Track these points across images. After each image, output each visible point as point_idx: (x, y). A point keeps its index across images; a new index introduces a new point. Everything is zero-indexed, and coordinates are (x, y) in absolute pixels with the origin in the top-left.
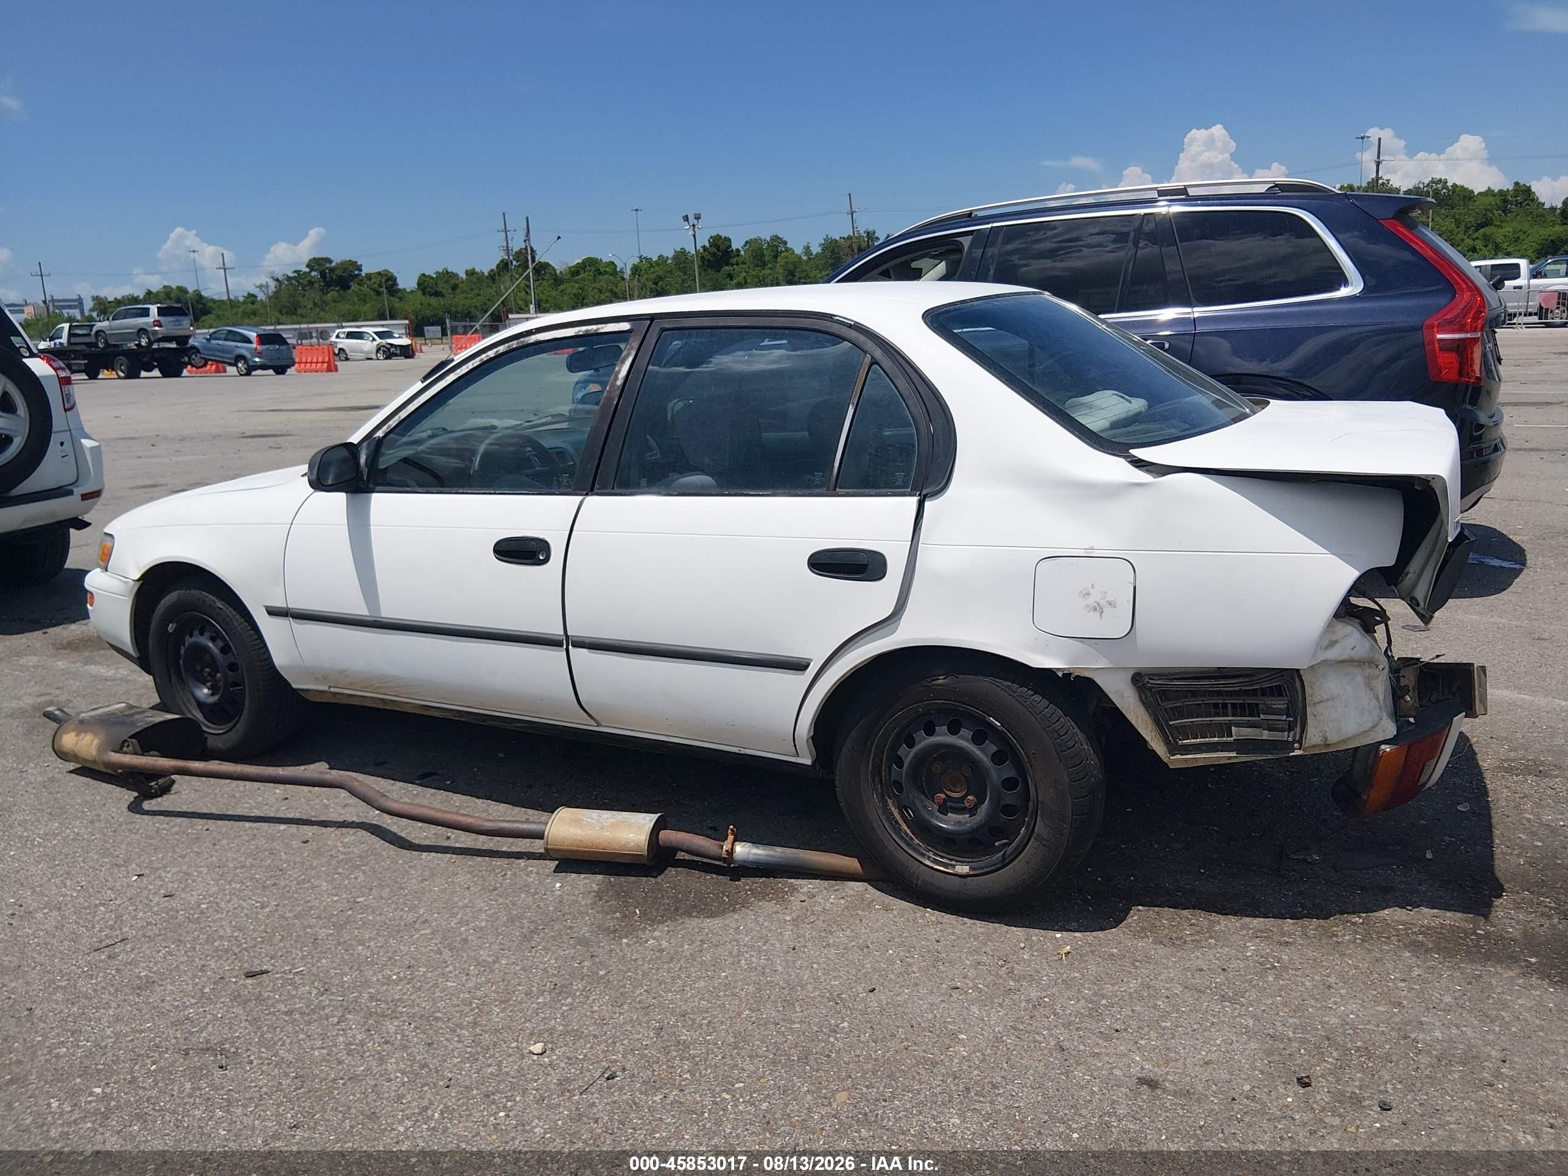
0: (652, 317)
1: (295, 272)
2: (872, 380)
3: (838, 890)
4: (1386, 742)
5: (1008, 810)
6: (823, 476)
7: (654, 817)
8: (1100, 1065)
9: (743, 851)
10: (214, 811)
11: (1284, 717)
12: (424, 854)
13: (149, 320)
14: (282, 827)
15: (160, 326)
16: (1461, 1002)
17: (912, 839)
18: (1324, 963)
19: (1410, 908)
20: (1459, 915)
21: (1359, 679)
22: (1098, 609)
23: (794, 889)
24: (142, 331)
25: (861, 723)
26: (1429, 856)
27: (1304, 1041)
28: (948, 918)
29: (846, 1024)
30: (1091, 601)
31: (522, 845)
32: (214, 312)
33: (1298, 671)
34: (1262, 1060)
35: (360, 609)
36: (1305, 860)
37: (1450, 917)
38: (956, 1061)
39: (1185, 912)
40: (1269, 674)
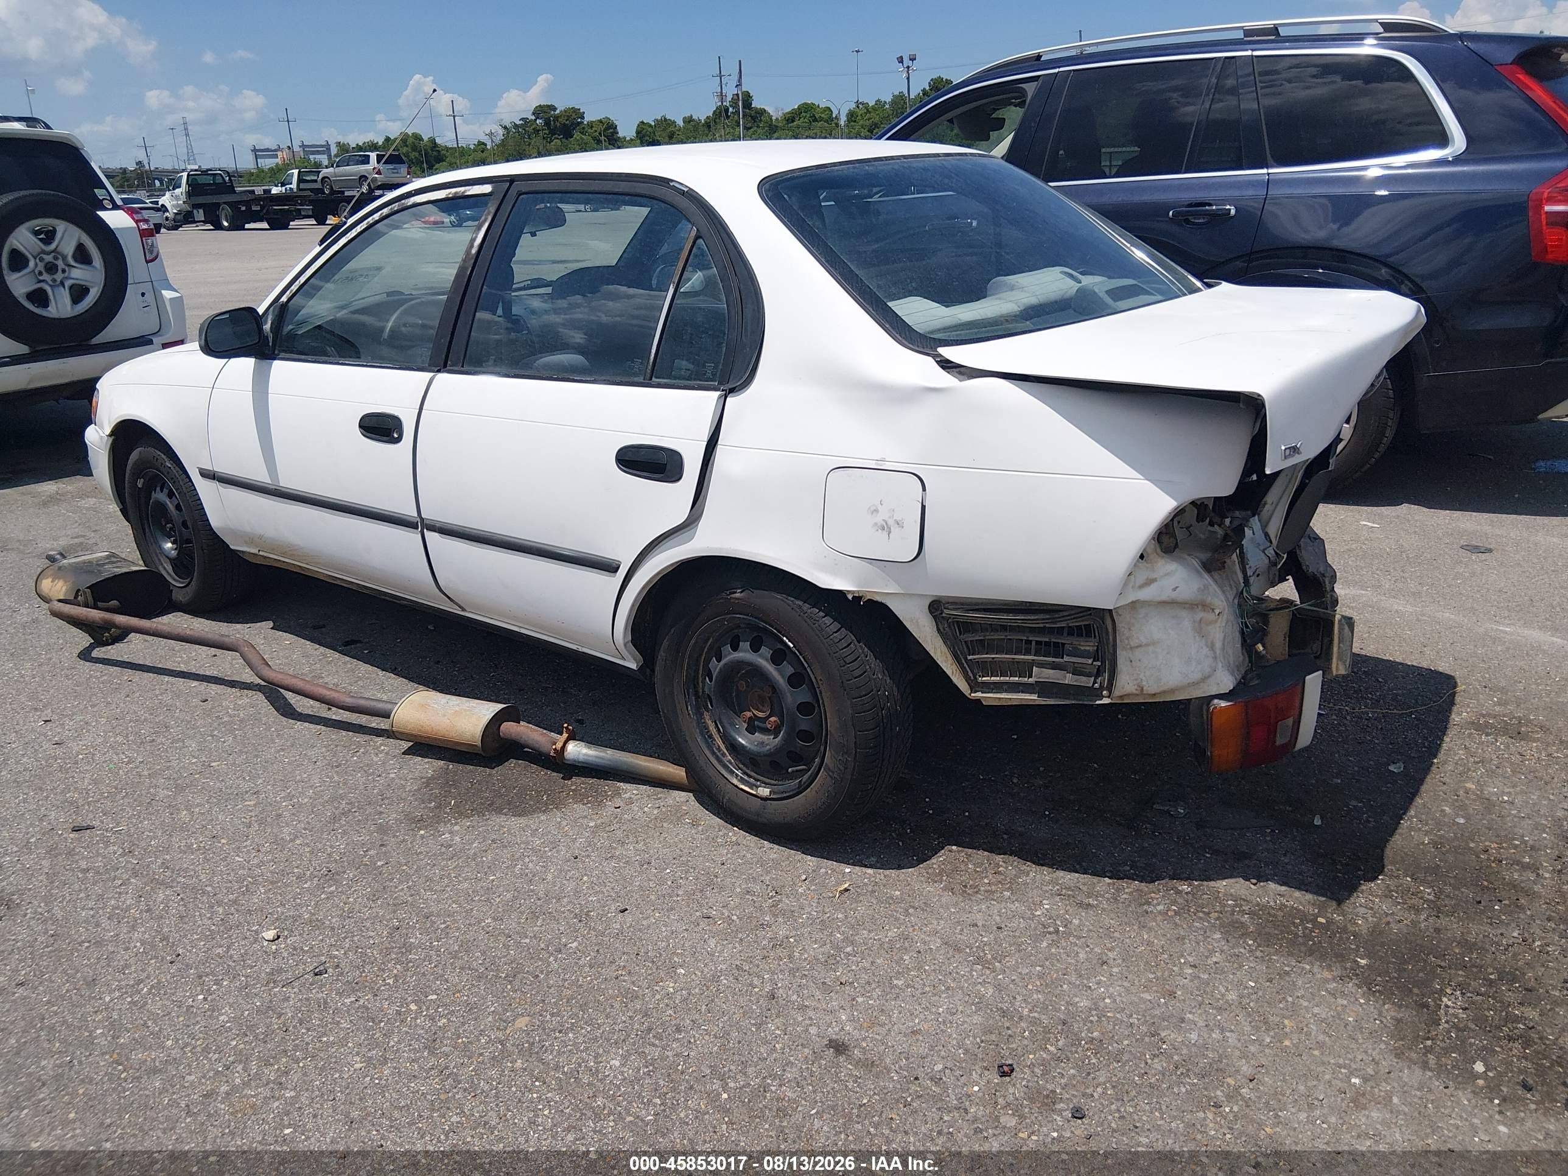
0: (512, 179)
1: (522, 119)
2: (696, 256)
3: (660, 798)
4: (1221, 697)
5: (806, 736)
6: (641, 363)
7: (495, 708)
8: (800, 1019)
9: (576, 750)
10: (148, 663)
11: (1090, 661)
12: (299, 723)
13: (369, 167)
14: (195, 683)
15: (379, 173)
16: (1245, 1001)
17: (724, 755)
18: (1117, 935)
19: (1254, 881)
20: (1309, 896)
21: (1187, 624)
22: (885, 528)
23: (617, 793)
24: (363, 178)
25: (672, 631)
26: (1317, 822)
27: (1034, 1022)
28: (751, 840)
29: (575, 944)
30: (879, 519)
31: (375, 723)
32: (447, 160)
33: (1110, 611)
34: (975, 1037)
35: (262, 477)
36: (1168, 812)
37: (1297, 898)
38: (658, 997)
39: (999, 859)
40: (1073, 612)
